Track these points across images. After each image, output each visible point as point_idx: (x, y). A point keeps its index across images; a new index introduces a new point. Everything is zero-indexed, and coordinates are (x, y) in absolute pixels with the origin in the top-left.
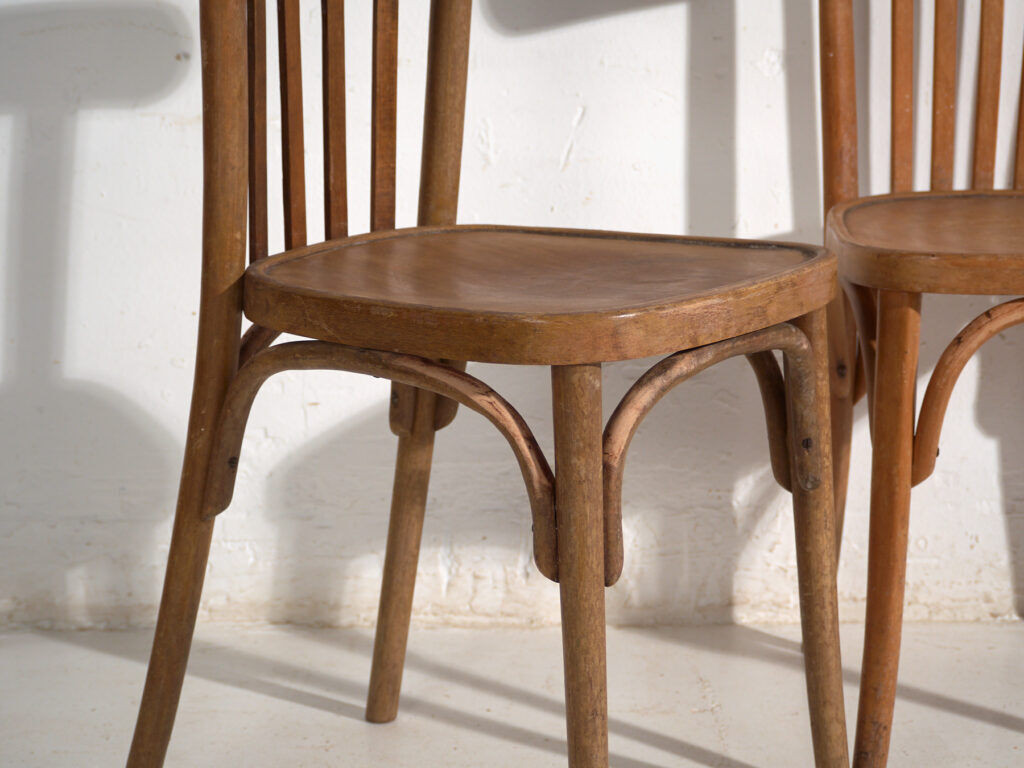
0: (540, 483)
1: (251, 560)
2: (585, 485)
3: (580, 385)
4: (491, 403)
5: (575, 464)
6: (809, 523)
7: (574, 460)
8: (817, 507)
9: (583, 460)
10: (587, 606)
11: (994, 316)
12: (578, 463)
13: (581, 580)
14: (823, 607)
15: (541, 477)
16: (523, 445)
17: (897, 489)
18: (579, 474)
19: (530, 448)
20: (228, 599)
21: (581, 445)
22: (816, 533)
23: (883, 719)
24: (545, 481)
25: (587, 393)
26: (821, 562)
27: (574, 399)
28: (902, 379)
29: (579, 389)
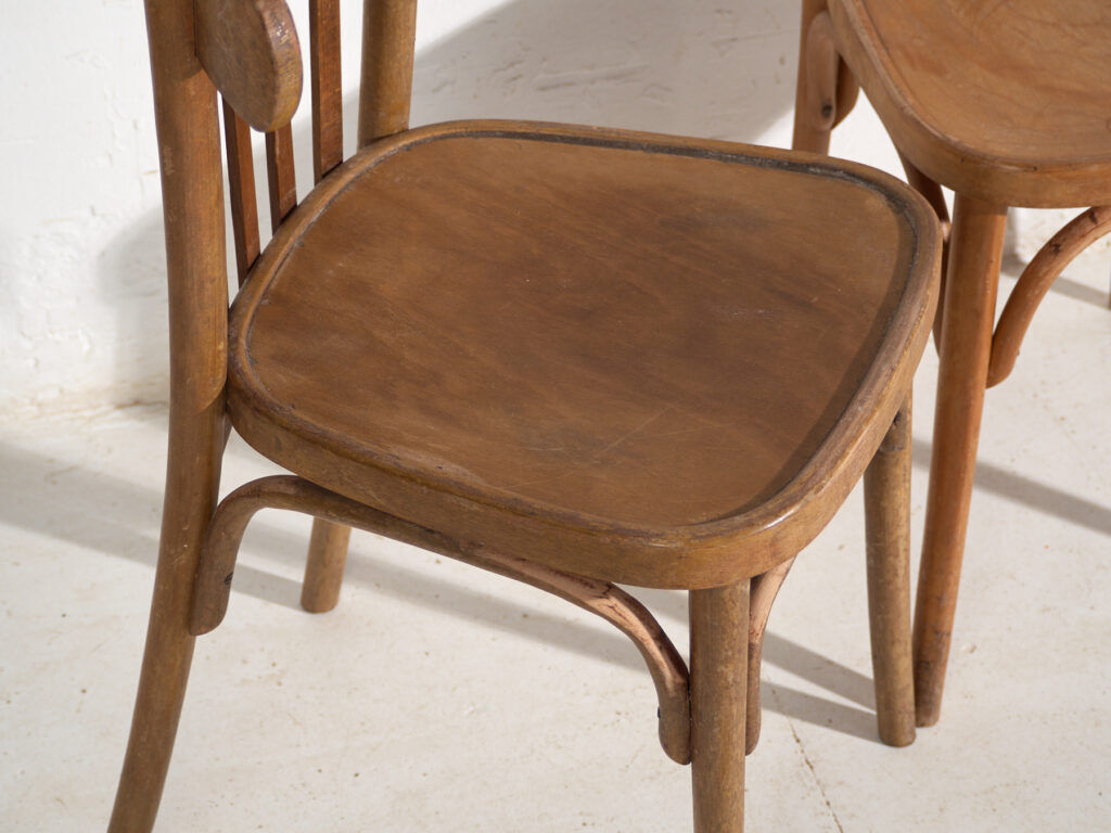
0: (674, 682)
1: (86, 347)
2: (733, 689)
3: (731, 599)
4: (612, 607)
5: (722, 672)
6: (887, 480)
7: (721, 668)
8: (897, 463)
9: (731, 667)
10: (729, 795)
11: (1100, 222)
12: (725, 670)
13: (724, 773)
14: (897, 556)
15: (674, 677)
16: (653, 647)
17: (972, 402)
18: (726, 679)
19: (660, 648)
20: (61, 391)
21: (730, 653)
22: (894, 489)
23: (945, 628)
24: (679, 680)
25: (738, 604)
26: (898, 515)
27: (723, 613)
28: (985, 289)
29: (730, 603)
